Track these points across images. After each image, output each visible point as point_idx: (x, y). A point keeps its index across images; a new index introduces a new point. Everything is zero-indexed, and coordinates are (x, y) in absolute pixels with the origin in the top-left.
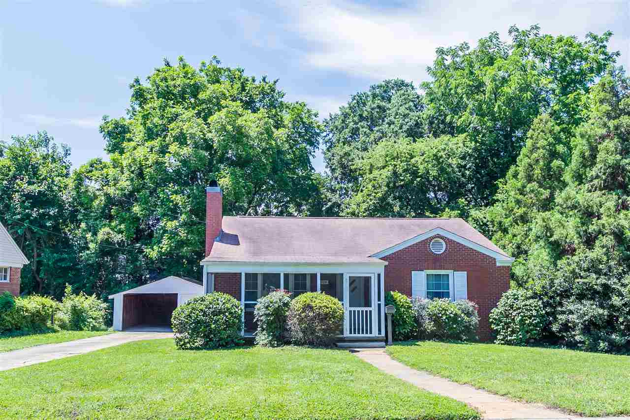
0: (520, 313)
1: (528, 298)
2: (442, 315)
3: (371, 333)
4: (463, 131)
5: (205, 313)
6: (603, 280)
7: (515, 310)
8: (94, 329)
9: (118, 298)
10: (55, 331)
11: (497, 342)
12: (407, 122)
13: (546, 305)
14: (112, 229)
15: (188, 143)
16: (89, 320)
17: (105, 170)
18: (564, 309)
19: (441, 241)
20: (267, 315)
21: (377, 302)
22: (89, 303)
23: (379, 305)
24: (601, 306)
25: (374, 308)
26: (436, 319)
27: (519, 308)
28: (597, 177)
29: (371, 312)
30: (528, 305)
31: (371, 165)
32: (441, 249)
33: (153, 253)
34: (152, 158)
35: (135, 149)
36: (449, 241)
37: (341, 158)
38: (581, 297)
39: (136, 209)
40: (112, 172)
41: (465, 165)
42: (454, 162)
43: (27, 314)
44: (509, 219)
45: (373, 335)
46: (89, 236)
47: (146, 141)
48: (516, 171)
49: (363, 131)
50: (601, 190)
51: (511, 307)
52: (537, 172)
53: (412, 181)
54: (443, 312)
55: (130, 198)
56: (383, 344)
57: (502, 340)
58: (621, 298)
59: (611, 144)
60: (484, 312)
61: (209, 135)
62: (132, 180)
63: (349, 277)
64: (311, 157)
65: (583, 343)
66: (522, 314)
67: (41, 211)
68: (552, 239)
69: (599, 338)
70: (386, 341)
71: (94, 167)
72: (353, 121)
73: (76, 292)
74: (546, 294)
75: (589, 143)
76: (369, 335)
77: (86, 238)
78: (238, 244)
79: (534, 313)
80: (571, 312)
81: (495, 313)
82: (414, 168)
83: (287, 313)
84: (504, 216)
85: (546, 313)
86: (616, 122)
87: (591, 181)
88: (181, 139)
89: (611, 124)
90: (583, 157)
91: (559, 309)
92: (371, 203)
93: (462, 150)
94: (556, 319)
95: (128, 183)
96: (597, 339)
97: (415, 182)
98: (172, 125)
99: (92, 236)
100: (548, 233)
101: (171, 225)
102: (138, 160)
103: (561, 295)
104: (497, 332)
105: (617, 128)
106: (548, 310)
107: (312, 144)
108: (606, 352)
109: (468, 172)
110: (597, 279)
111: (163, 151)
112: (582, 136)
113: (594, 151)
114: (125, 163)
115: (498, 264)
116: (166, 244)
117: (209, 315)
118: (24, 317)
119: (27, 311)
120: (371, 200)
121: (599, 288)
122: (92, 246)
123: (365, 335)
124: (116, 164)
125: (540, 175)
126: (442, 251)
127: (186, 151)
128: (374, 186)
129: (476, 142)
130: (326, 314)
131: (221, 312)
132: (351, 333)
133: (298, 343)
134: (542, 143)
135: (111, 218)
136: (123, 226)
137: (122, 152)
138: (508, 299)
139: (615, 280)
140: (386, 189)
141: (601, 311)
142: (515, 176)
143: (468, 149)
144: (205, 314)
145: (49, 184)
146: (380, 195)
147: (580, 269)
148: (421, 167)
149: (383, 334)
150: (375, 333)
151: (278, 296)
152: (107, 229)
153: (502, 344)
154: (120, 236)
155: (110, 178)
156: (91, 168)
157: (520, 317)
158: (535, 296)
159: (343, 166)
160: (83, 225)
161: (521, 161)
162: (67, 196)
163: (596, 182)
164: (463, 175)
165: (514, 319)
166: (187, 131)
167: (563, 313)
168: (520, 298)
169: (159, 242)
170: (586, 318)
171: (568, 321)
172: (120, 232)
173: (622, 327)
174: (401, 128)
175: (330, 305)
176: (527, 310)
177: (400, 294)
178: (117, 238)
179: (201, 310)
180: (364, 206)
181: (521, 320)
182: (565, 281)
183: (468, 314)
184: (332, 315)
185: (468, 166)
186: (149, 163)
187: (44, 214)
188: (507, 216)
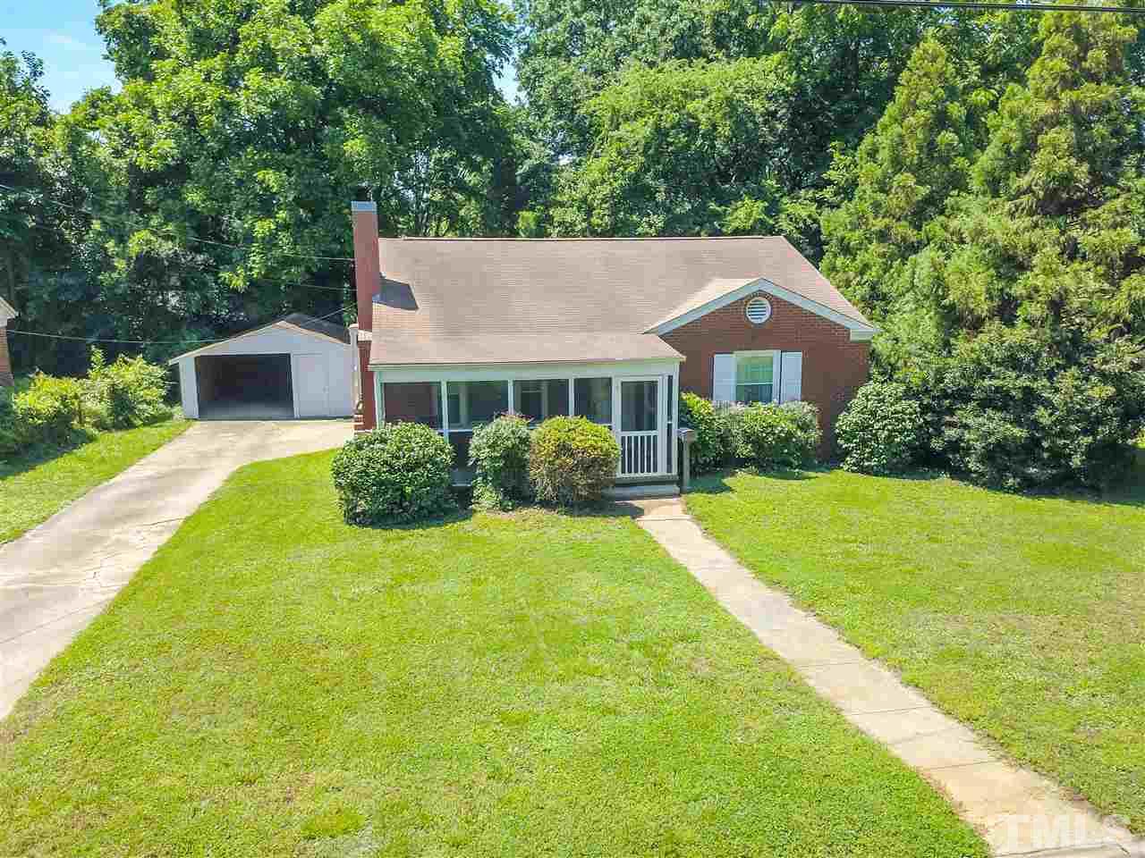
0: (886, 425)
1: (898, 399)
2: (767, 434)
3: (655, 470)
4: (775, 47)
5: (391, 466)
6: (1024, 381)
7: (878, 421)
8: (152, 421)
9: (186, 363)
10: (91, 439)
11: (846, 468)
12: (676, 23)
13: (925, 409)
14: (153, 233)
15: (280, 68)
16: (140, 406)
17: (121, 116)
18: (955, 419)
19: (766, 302)
20: (493, 459)
21: (666, 422)
22: (134, 372)
23: (669, 426)
24: (1017, 422)
25: (660, 432)
26: (755, 440)
27: (885, 418)
28: (1029, 190)
29: (655, 437)
30: (899, 412)
31: (614, 109)
32: (761, 315)
33: (237, 280)
34: (213, 93)
35: (175, 72)
36: (774, 301)
37: (555, 88)
38: (985, 404)
39: (193, 197)
40: (138, 121)
41: (776, 112)
42: (757, 105)
43: (40, 422)
44: (857, 232)
45: (658, 474)
46: (111, 245)
47: (197, 57)
48: (874, 144)
49: (591, 32)
50: (1031, 213)
51: (873, 413)
52: (912, 150)
53: (687, 146)
54: (770, 429)
55: (177, 173)
56: (675, 489)
57: (854, 465)
58: (1050, 411)
59: (1063, 136)
60: (827, 421)
61: (317, 50)
62: (177, 136)
63: (622, 383)
64: (495, 76)
65: (982, 475)
66: (890, 427)
67: (11, 197)
68: (946, 302)
69: (1007, 469)
70: (680, 483)
71: (97, 107)
72: (573, 8)
73: (110, 359)
74: (927, 391)
75: (1023, 130)
76: (652, 474)
77: (106, 249)
78: (416, 308)
79: (909, 425)
80: (966, 427)
81: (846, 421)
82: (691, 120)
83: (527, 456)
84: (849, 227)
85: (926, 422)
86: (1074, 95)
87: (1017, 197)
88: (267, 60)
89: (1066, 97)
90: (1007, 152)
91: (948, 418)
92: (615, 185)
93: (772, 83)
94: (939, 433)
95: (171, 143)
96: (1003, 470)
97: (693, 147)
98: (244, 30)
99: (117, 245)
100: (940, 290)
101: (263, 227)
102: (186, 96)
103: (951, 397)
104: (847, 452)
105: (1074, 107)
106: (929, 417)
107: (496, 51)
108: (1016, 491)
109: (780, 127)
110: (1017, 377)
111: (232, 79)
112: (1012, 116)
113: (1030, 145)
114: (158, 101)
115: (852, 338)
116: (256, 262)
117: (399, 469)
118: (37, 427)
119: (38, 416)
120: (616, 179)
121: (1016, 394)
122: (120, 264)
123: (646, 474)
124: (141, 102)
125: (916, 157)
126: (764, 319)
127: (280, 85)
128: (620, 153)
129: (800, 72)
130: (594, 460)
131: (418, 464)
132: (623, 472)
133: (546, 504)
134: (926, 97)
135: (146, 210)
136: (171, 227)
137: (150, 77)
138: (868, 400)
139: (1045, 381)
140: (642, 159)
141: (1017, 431)
142: (873, 154)
143: (783, 85)
144: (392, 470)
145: (16, 143)
146: (631, 170)
147: (991, 360)
148: (703, 118)
149: (675, 471)
150: (662, 471)
151: (509, 424)
152: (145, 234)
153: (853, 471)
154: (170, 244)
155: (134, 131)
156: (92, 110)
157: (886, 432)
158: (909, 394)
159: (560, 105)
160: (96, 225)
161: (885, 128)
162: (54, 165)
163: (1024, 199)
164: (772, 130)
165: (875, 435)
166: (277, 44)
167: (951, 425)
168: (888, 399)
169: (245, 258)
170: (992, 440)
171: (960, 439)
172: (168, 238)
173: (1046, 455)
174: (663, 33)
175: (600, 444)
176: (897, 420)
177: (698, 398)
178: (166, 249)
179: (386, 462)
180: (605, 190)
181: (889, 437)
182: (963, 376)
183: (804, 427)
184: (603, 460)
185: (780, 114)
186: (208, 103)
187: (17, 203)
188: (855, 228)
